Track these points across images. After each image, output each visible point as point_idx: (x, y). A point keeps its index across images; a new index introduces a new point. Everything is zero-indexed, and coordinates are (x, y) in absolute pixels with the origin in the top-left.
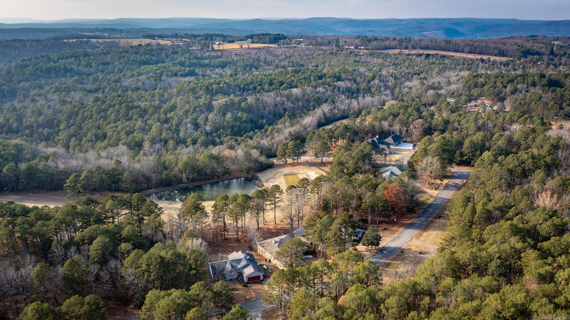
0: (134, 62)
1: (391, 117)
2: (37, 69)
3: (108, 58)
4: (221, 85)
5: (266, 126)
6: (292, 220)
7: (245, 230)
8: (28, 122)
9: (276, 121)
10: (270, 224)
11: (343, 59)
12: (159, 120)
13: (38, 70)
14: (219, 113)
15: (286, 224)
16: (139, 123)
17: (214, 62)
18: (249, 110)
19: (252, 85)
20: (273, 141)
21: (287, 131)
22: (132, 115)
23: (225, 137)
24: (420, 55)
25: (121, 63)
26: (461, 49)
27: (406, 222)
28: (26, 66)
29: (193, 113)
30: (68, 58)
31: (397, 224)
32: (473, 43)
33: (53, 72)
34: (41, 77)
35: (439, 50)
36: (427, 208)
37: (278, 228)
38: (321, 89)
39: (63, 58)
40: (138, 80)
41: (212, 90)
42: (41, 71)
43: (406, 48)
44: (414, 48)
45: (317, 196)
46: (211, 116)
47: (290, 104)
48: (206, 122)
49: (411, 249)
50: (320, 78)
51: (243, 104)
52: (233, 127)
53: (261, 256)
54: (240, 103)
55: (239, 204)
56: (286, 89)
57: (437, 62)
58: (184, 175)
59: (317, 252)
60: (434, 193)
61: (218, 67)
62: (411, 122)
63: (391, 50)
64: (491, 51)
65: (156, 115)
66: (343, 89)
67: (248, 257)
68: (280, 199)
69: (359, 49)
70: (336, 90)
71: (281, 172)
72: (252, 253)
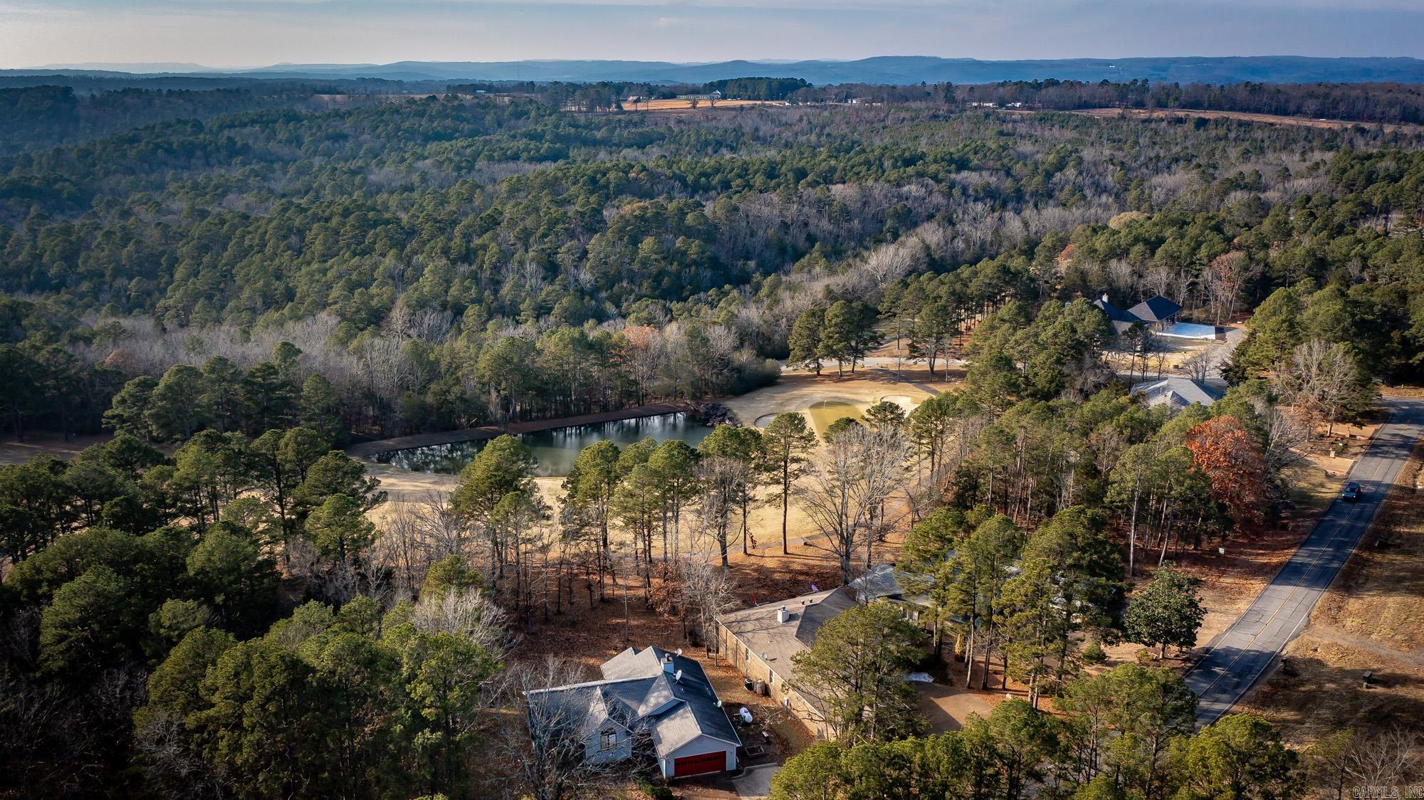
0: (411, 134)
1: (1139, 247)
2: (158, 146)
3: (347, 126)
4: (632, 175)
5: (757, 277)
6: (846, 540)
7: (672, 572)
8: (92, 261)
9: (786, 267)
10: (767, 552)
11: (966, 126)
12: (446, 252)
13: (161, 147)
14: (621, 239)
15: (824, 553)
16: (389, 261)
17: (620, 135)
18: (709, 233)
19: (718, 177)
20: (776, 311)
21: (819, 287)
22: (375, 243)
23: (635, 301)
24: (1180, 121)
25: (379, 137)
26: (1292, 107)
27: (1265, 560)
28: (133, 140)
29: (544, 236)
30: (245, 125)
31: (1234, 566)
32: (1327, 91)
33: (199, 153)
34: (167, 165)
35: (1231, 109)
36: (1325, 514)
37: (796, 567)
38: (912, 189)
39: (232, 126)
40: (411, 169)
41: (606, 186)
42: (169, 151)
43: (1140, 105)
44: (1161, 105)
45: (928, 463)
46: (595, 244)
47: (825, 224)
48: (580, 259)
49: (1319, 662)
50: (909, 162)
51: (690, 218)
52: (658, 278)
53: (730, 667)
54: (682, 213)
55: (655, 473)
56: (814, 184)
57: (1232, 135)
58: (494, 394)
59: (949, 659)
60: (1340, 465)
61: (630, 146)
62: (1205, 261)
63: (1097, 111)
64: (1379, 110)
65: (440, 241)
66: (976, 191)
67: (679, 674)
68: (803, 465)
69: (1008, 108)
70: (956, 192)
71: (802, 396)
72: (698, 656)
